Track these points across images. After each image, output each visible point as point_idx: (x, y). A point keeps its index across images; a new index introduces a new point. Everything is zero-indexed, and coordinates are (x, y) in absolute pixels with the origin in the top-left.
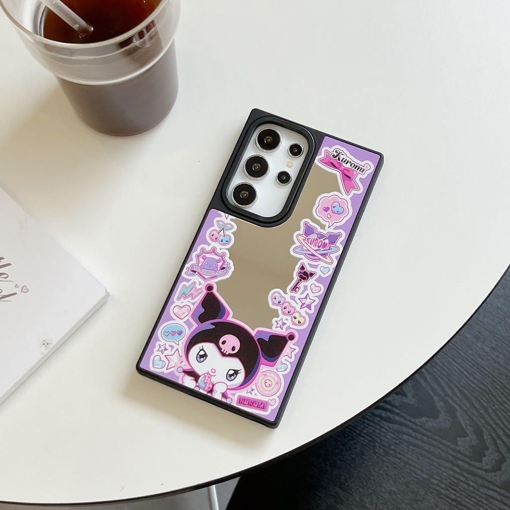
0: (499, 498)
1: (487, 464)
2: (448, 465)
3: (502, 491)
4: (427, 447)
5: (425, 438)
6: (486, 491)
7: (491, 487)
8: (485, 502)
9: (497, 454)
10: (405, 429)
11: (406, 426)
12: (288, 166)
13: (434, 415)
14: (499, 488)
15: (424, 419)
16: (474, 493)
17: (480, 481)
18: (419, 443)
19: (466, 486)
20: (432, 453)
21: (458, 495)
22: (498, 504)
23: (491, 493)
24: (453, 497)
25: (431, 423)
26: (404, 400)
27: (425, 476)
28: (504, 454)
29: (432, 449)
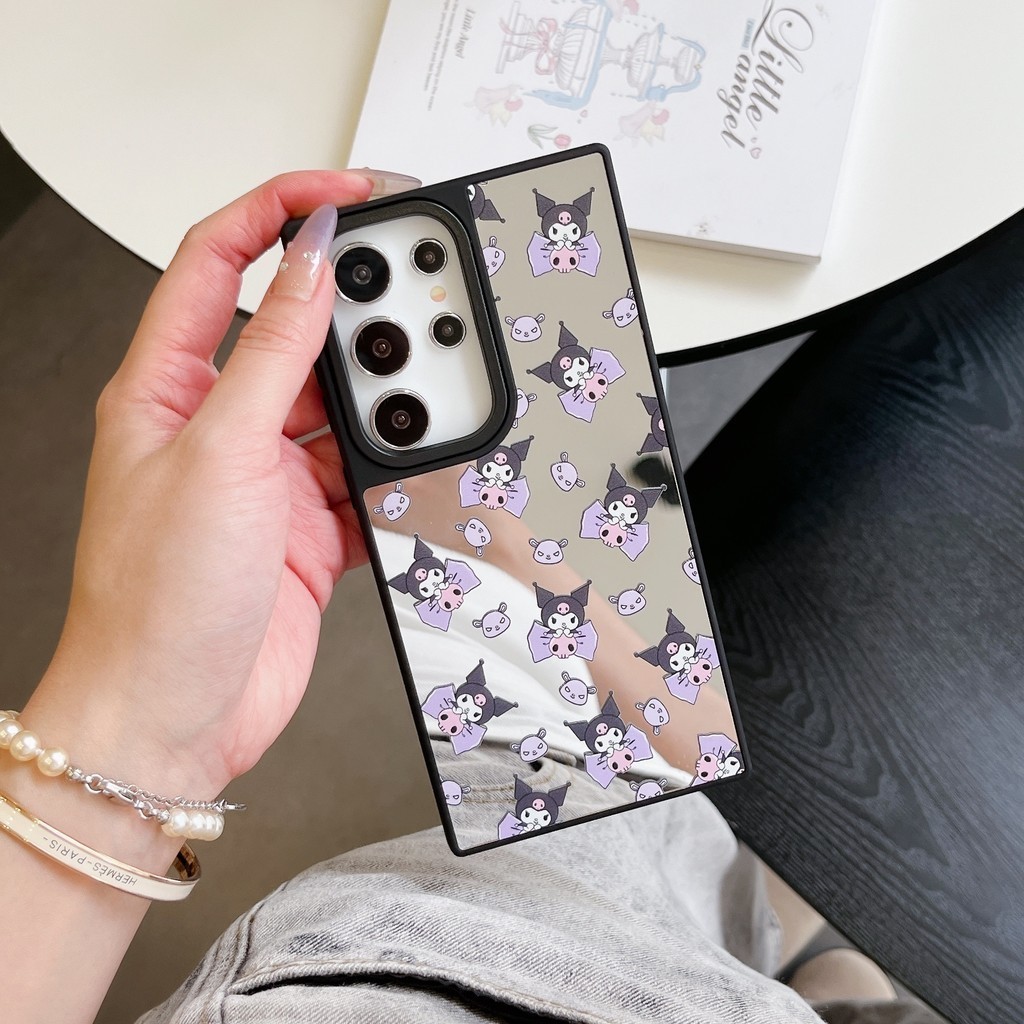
2: (1006, 502)
4: (978, 469)
5: (979, 457)
10: (950, 438)
11: (956, 434)
13: (1003, 424)
15: (984, 428)
18: (969, 462)
20: (985, 481)
25: (994, 436)
26: (960, 394)
27: (965, 511)
29: (987, 475)
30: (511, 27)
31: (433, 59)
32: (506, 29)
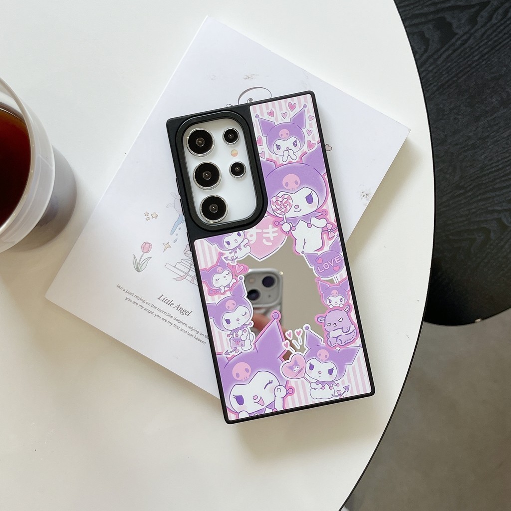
0: (450, 52)
1: (420, 48)
3: (447, 46)
6: (441, 59)
7: (439, 53)
8: (449, 64)
9: (415, 36)
12: (234, 155)
14: (442, 48)
16: (439, 70)
17: (431, 60)
19: (431, 74)
21: (435, 84)
22: (455, 55)
23: (444, 56)
24: (435, 88)
28: (417, 31)
30: (182, 274)
31: (185, 332)
32: (182, 278)
